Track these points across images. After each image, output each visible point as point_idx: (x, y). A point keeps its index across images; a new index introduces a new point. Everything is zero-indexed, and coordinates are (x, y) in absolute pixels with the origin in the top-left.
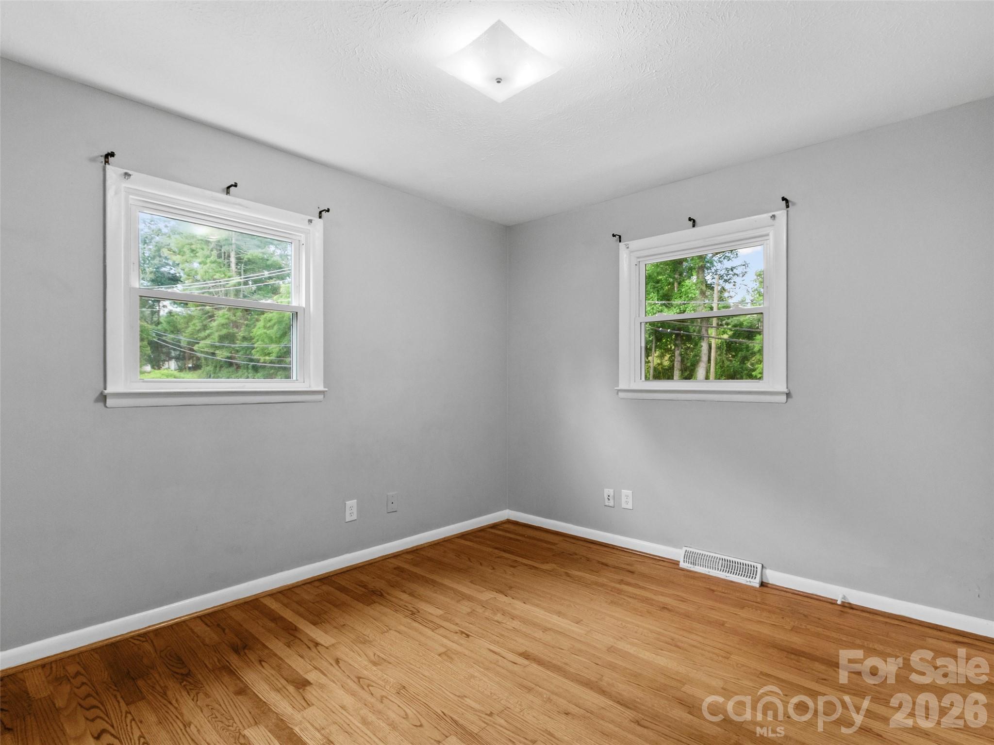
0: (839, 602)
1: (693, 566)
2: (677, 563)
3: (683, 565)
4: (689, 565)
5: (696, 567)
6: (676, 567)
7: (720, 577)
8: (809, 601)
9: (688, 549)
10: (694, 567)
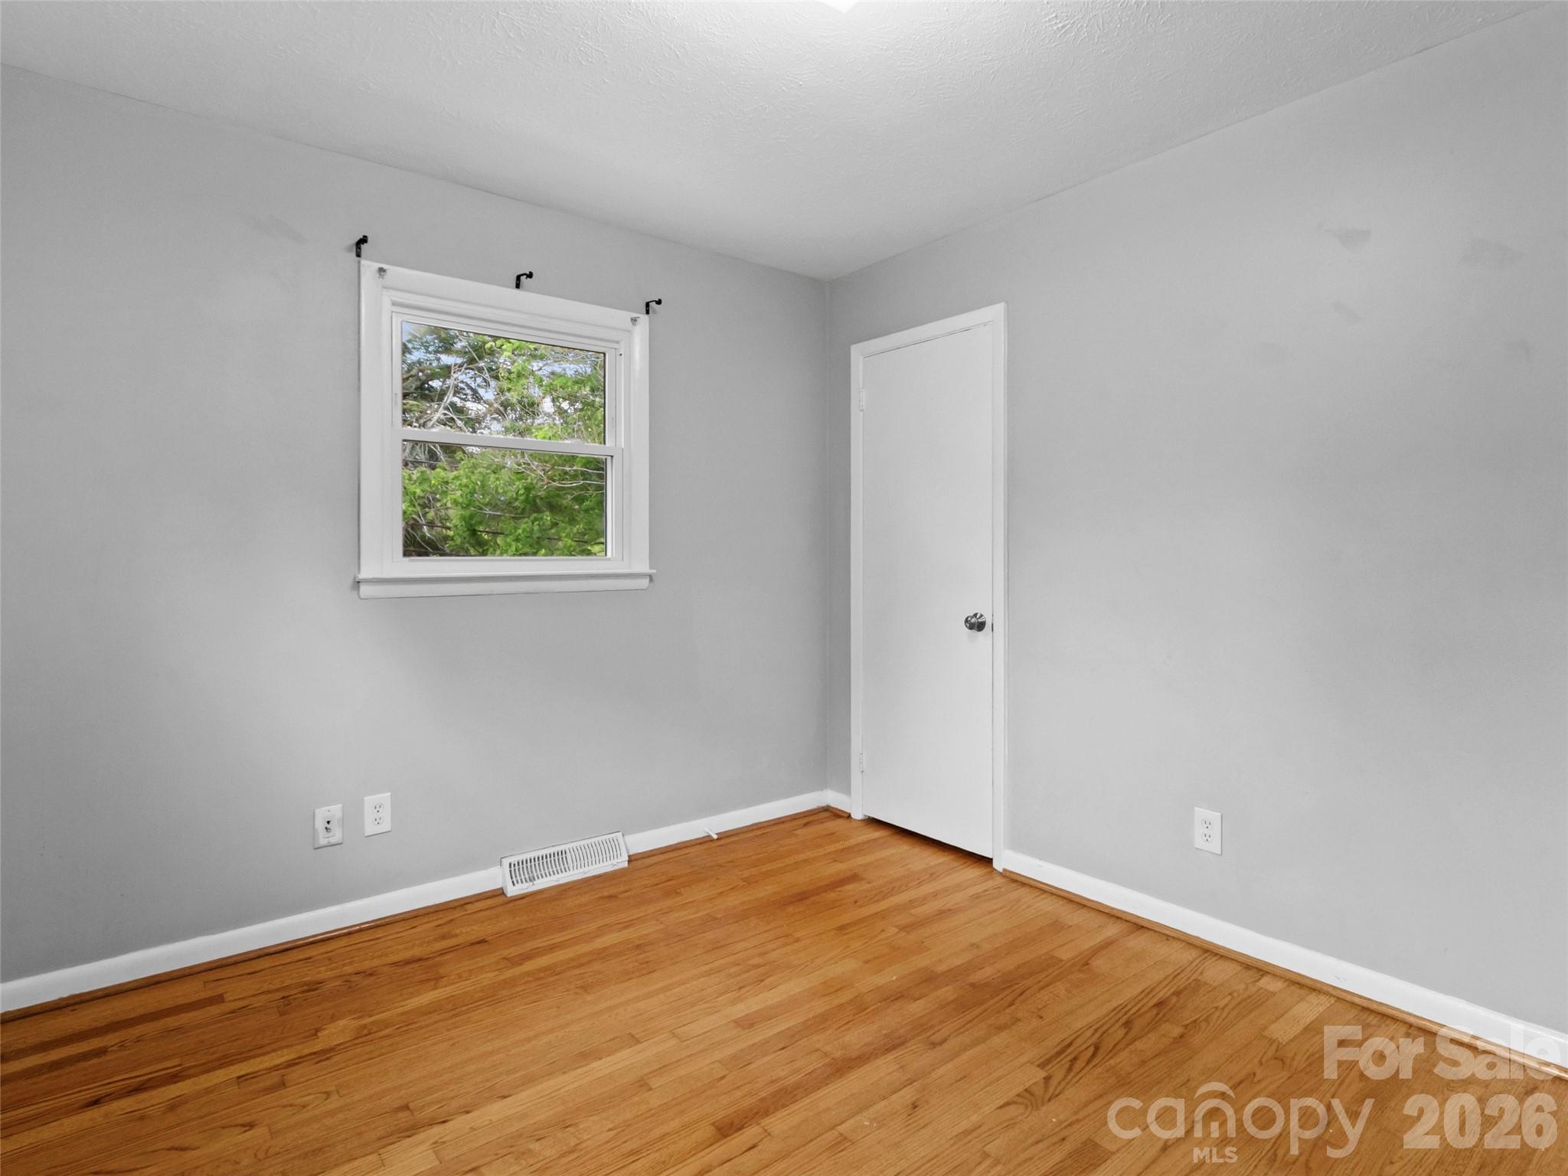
0: (715, 837)
1: (531, 883)
2: (501, 892)
3: (512, 891)
4: (525, 885)
5: (537, 882)
6: (501, 899)
7: (576, 879)
8: (687, 852)
9: (514, 860)
10: (533, 884)
